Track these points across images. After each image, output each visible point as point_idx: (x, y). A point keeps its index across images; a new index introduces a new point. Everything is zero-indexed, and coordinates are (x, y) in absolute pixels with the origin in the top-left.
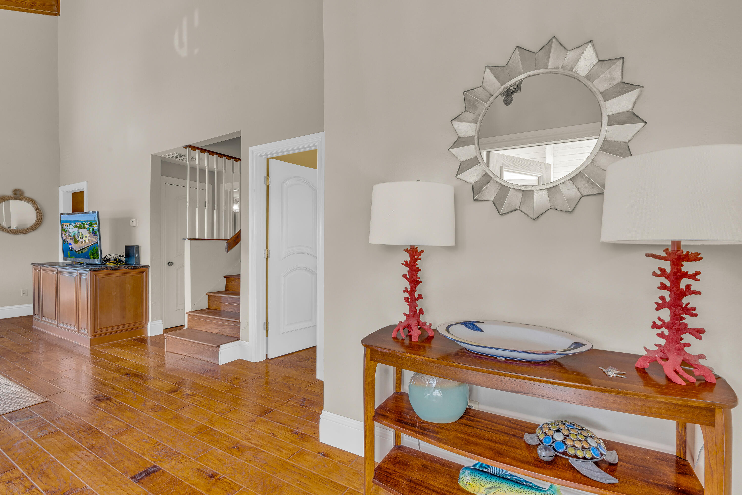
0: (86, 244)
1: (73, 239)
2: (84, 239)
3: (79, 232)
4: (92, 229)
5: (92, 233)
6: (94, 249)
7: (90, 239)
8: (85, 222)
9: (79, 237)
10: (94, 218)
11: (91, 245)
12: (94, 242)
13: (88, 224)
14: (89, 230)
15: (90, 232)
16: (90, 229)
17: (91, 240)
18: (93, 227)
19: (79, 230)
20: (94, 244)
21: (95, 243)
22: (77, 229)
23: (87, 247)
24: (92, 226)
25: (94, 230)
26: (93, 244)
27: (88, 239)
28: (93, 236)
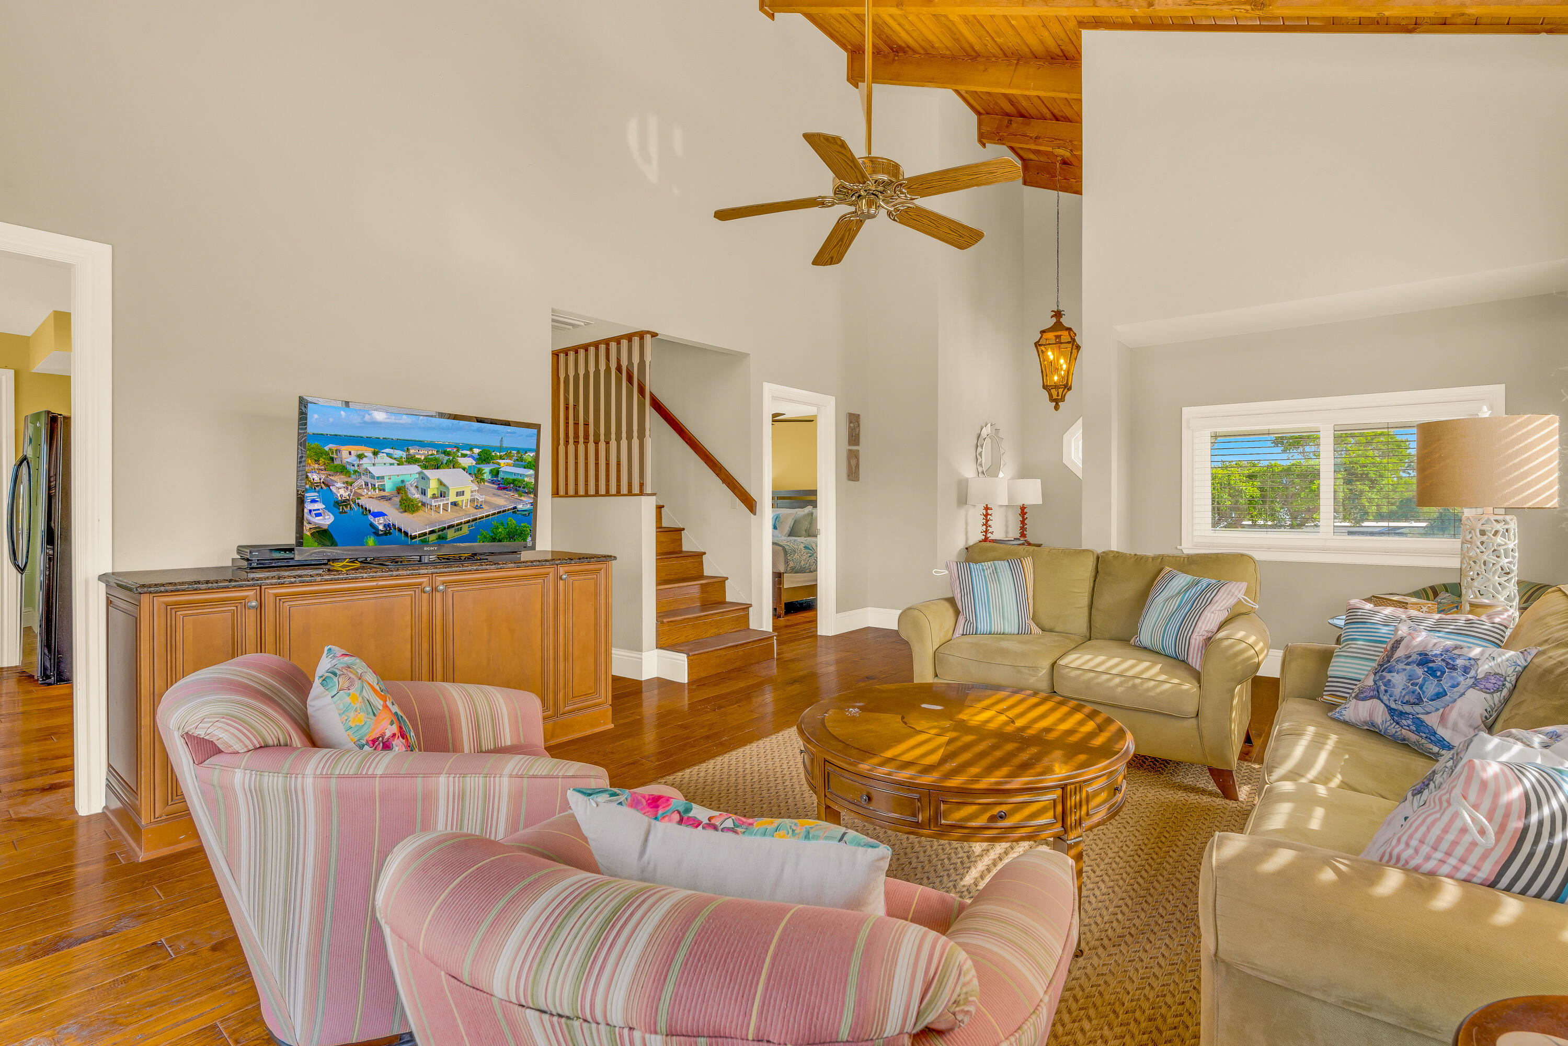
0: (462, 513)
1: (397, 500)
2: (452, 498)
3: (424, 478)
4: (491, 472)
5: (493, 482)
6: (497, 528)
7: (481, 498)
8: (458, 447)
9: (424, 493)
11: (488, 516)
12: (501, 507)
13: (470, 456)
14: (477, 475)
15: (483, 480)
16: (480, 471)
17: (486, 502)
18: (498, 466)
19: (426, 472)
20: (501, 513)
21: (507, 511)
22: (415, 469)
23: (468, 522)
24: (488, 463)
25: (501, 475)
26: (494, 514)
27: (472, 501)
28: (495, 491)
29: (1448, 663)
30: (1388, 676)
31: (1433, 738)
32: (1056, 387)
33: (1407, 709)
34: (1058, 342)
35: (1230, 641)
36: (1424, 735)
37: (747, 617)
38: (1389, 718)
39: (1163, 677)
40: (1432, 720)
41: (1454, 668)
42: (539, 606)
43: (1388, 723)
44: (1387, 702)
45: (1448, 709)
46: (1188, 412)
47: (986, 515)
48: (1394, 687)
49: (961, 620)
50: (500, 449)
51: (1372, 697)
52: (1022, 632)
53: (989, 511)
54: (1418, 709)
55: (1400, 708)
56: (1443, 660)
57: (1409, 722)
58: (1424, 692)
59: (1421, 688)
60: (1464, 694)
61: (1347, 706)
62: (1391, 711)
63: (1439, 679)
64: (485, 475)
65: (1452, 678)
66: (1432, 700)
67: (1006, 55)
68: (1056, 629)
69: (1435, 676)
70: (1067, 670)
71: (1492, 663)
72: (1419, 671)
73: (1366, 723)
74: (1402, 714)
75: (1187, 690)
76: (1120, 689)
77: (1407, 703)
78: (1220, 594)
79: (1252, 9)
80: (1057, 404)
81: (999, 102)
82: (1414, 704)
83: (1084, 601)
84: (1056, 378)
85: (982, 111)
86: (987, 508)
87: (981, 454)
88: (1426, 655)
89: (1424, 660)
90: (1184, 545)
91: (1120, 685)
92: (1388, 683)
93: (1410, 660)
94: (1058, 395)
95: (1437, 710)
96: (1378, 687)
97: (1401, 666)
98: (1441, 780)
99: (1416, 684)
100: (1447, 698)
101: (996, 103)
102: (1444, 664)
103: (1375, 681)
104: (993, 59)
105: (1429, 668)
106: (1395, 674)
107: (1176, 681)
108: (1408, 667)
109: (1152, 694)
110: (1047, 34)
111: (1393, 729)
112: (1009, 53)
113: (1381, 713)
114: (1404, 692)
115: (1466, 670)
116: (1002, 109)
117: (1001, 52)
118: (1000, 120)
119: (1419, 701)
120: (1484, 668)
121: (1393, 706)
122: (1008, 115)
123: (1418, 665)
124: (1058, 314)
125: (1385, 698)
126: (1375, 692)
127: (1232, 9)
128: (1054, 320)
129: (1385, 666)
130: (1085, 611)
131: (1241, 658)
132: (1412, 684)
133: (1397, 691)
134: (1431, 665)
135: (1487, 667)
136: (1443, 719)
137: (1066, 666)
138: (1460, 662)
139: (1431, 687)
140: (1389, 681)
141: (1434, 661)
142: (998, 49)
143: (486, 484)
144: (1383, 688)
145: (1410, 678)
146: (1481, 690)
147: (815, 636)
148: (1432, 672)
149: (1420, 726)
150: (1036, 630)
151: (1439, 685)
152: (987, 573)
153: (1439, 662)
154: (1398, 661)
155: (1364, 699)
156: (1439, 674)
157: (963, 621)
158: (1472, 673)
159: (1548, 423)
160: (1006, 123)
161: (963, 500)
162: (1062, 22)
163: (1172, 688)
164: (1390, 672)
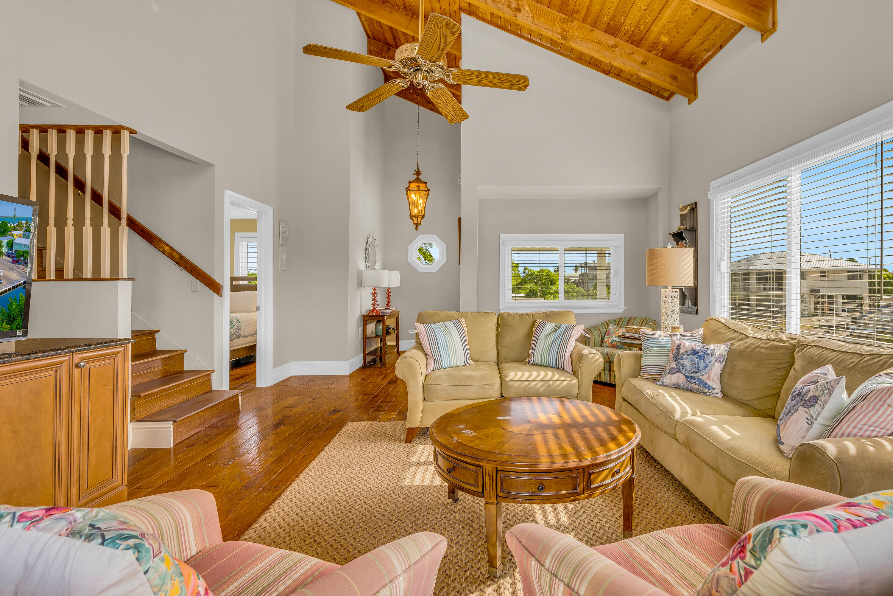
4: (8, 243)
5: (9, 255)
6: (12, 305)
10: (15, 211)
11: (5, 292)
12: (14, 281)
18: (11, 238)
20: (13, 288)
21: (17, 286)
24: (5, 235)
25: (15, 248)
26: (10, 289)
28: (11, 265)
29: (705, 353)
30: (682, 362)
31: (706, 386)
32: (417, 216)
33: (694, 375)
34: (418, 189)
35: (592, 355)
36: (702, 385)
37: (210, 381)
38: (686, 380)
39: (562, 379)
40: (704, 378)
41: (707, 355)
42: (51, 398)
43: (685, 383)
44: (684, 373)
45: (710, 372)
46: (503, 237)
47: (374, 294)
48: (686, 366)
49: (431, 361)
50: (14, 219)
51: (677, 372)
52: (466, 364)
53: (376, 291)
54: (699, 374)
55: (691, 375)
56: (702, 352)
57: (696, 381)
58: (700, 367)
59: (698, 365)
60: (714, 365)
61: (665, 378)
62: (687, 377)
63: (704, 359)
64: (3, 248)
65: (708, 359)
66: (704, 369)
67: (405, 8)
68: (480, 360)
69: (702, 359)
70: (513, 383)
71: (720, 351)
72: (695, 358)
73: (674, 384)
74: (692, 378)
75: (575, 383)
76: (542, 389)
77: (694, 372)
78: (574, 331)
79: (562, 39)
80: (417, 226)
81: (386, 35)
82: (697, 372)
83: (494, 342)
84: (416, 211)
85: (371, 36)
86: (375, 289)
87: (368, 255)
88: (694, 350)
89: (695, 353)
90: (501, 308)
91: (542, 386)
92: (683, 365)
93: (688, 353)
94: (418, 221)
95: (706, 373)
96: (679, 367)
97: (685, 356)
98: (825, 399)
99: (695, 364)
100: (709, 367)
101: (384, 35)
102: (703, 353)
103: (676, 365)
104: (396, 7)
105: (698, 356)
106: (684, 360)
107: (569, 379)
108: (689, 357)
109: (559, 388)
110: (438, 6)
111: (687, 385)
112: (408, 7)
113: (682, 379)
114: (691, 368)
115: (712, 355)
116: (386, 39)
117: (403, 5)
118: (382, 46)
119: (698, 371)
120: (718, 353)
121: (688, 374)
122: (388, 44)
123: (693, 355)
124: (418, 173)
125: (683, 372)
126: (678, 370)
127: (553, 35)
128: (415, 176)
129: (677, 357)
130: (495, 347)
131: (597, 363)
132: (694, 364)
133: (688, 368)
134: (698, 354)
135: (718, 352)
136: (709, 377)
137: (511, 381)
138: (709, 352)
139: (702, 364)
140: (683, 364)
141: (699, 353)
142: (402, 3)
143: (4, 257)
144: (681, 367)
145: (692, 361)
146: (719, 362)
147: (255, 389)
148: (700, 357)
149: (700, 382)
150: (472, 362)
151: (705, 362)
152: (442, 329)
153: (701, 353)
154: (683, 354)
155: (674, 373)
156: (703, 358)
157: (433, 362)
158: (714, 356)
159: (689, 251)
160: (386, 49)
161: (360, 285)
162: (450, 3)
163: (567, 383)
164: (682, 360)
